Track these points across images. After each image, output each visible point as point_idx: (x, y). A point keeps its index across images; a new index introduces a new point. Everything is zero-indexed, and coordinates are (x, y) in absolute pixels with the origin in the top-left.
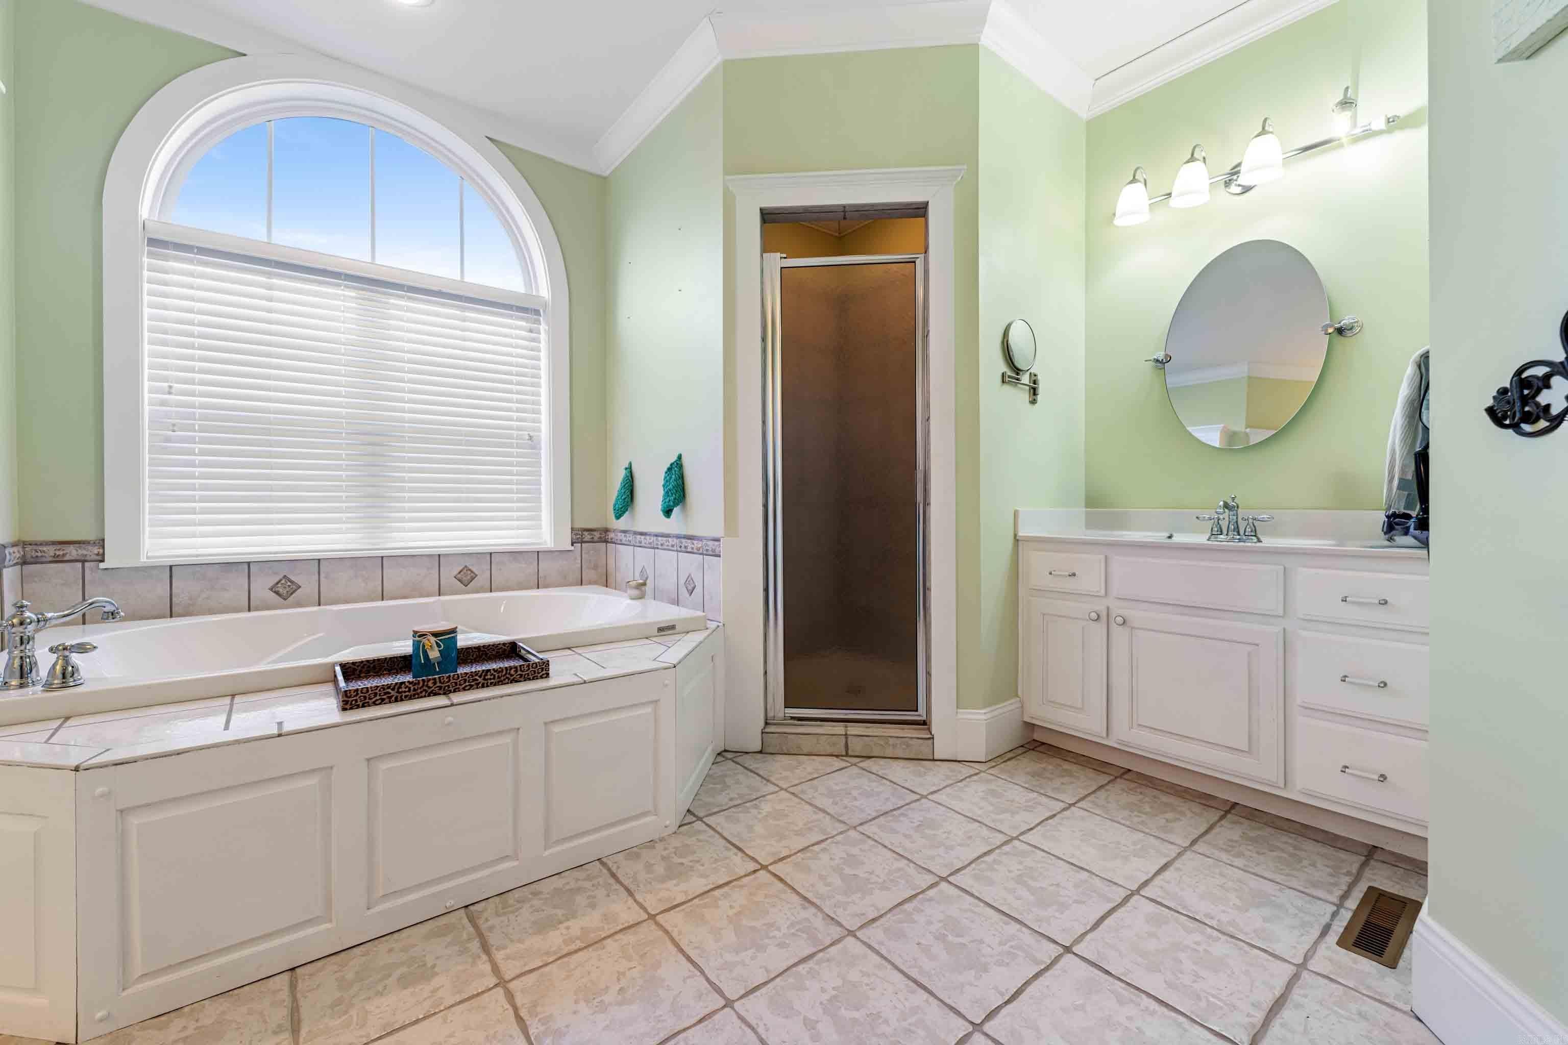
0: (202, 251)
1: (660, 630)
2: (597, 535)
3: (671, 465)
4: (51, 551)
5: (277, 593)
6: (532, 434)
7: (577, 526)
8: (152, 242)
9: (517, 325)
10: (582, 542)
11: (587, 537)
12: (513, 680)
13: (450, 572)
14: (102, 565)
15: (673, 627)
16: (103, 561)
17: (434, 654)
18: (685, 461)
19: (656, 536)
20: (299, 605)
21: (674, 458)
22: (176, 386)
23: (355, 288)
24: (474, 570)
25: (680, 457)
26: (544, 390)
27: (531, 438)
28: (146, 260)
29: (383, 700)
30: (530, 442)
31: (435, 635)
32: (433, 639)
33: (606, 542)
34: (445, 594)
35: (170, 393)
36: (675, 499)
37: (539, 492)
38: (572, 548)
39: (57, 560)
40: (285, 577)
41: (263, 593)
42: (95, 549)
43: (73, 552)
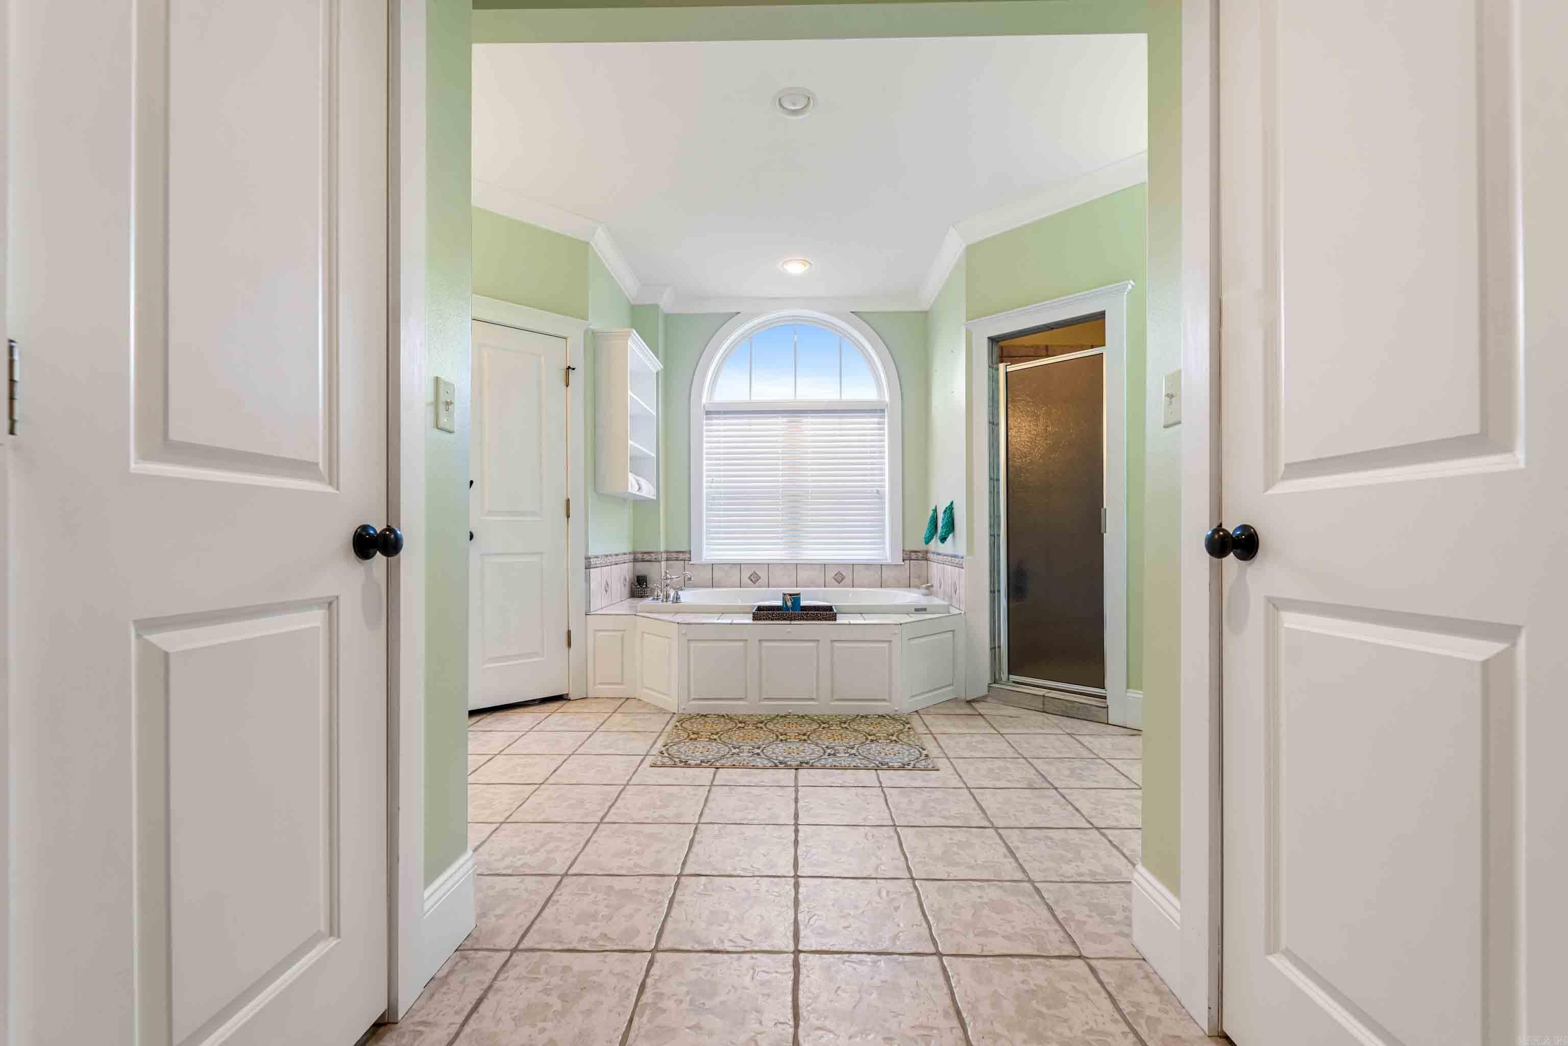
0: (725, 412)
1: (917, 610)
2: (920, 555)
3: (946, 508)
4: (674, 555)
5: (751, 580)
6: (879, 489)
7: (908, 548)
8: (708, 413)
9: (871, 421)
10: (910, 560)
11: (914, 556)
12: (818, 620)
13: (831, 574)
14: (690, 563)
15: (925, 610)
16: (690, 560)
17: (789, 604)
18: (955, 506)
19: (944, 555)
21: (948, 504)
22: (715, 479)
23: (785, 417)
24: (844, 574)
25: (952, 503)
26: (886, 461)
27: (878, 492)
28: (705, 422)
30: (877, 495)
31: (790, 595)
32: (789, 597)
33: (927, 560)
34: (828, 587)
35: (712, 482)
36: (946, 531)
37: (884, 526)
38: (903, 563)
39: (677, 559)
40: (754, 572)
41: (745, 579)
42: (688, 555)
43: (681, 556)
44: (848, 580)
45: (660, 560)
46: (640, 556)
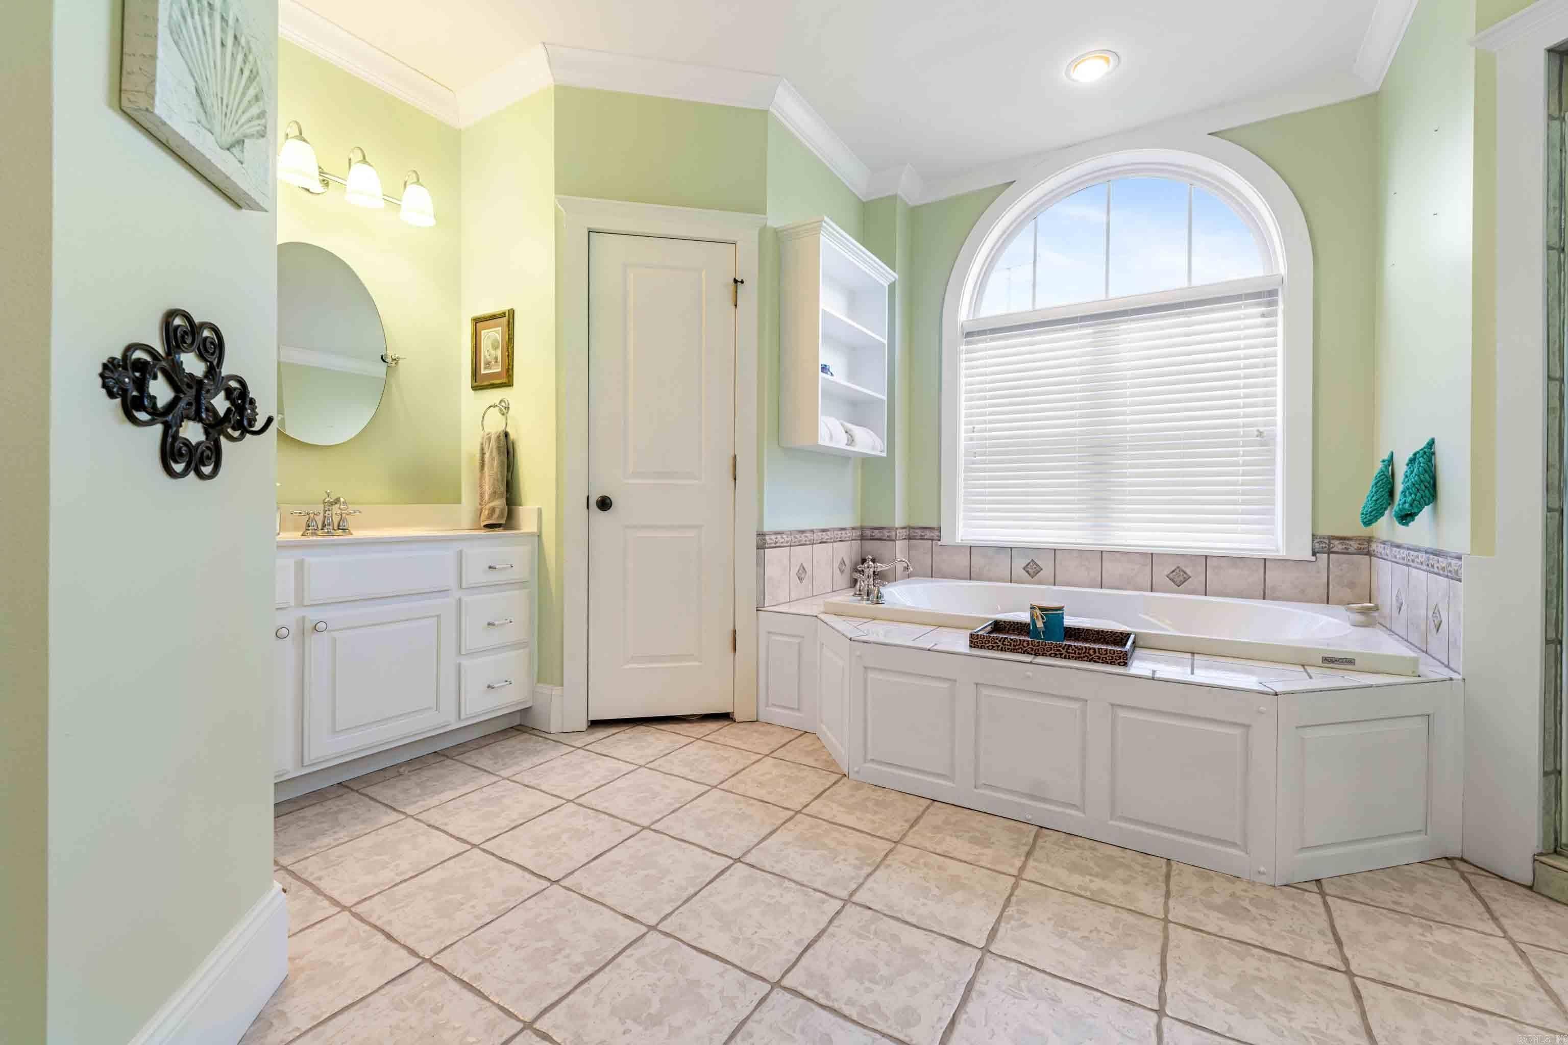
0: (994, 331)
1: (1326, 660)
2: (1354, 546)
3: (1415, 455)
4: (919, 532)
5: (1027, 572)
6: (1261, 429)
7: (1324, 531)
8: (969, 334)
9: (1251, 313)
10: (1329, 552)
11: (1338, 546)
12: (1092, 659)
13: (1162, 572)
14: (939, 543)
15: (1351, 662)
16: (940, 540)
17: (1040, 624)
18: (1439, 448)
19: (1408, 549)
20: (1040, 583)
21: (1423, 444)
22: (976, 426)
23: (1091, 325)
24: (1188, 571)
25: (1431, 443)
26: (1279, 380)
27: (1260, 434)
28: (963, 348)
29: (993, 647)
30: (1259, 439)
31: (1042, 609)
32: (1038, 612)
33: (1369, 554)
34: (1157, 591)
35: (973, 432)
36: (1414, 500)
37: (1273, 492)
38: (1314, 558)
39: (922, 538)
40: (1032, 560)
41: (1019, 571)
42: (937, 533)
43: (928, 534)
44: (1196, 581)
45: (894, 538)
46: (868, 533)
